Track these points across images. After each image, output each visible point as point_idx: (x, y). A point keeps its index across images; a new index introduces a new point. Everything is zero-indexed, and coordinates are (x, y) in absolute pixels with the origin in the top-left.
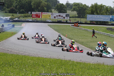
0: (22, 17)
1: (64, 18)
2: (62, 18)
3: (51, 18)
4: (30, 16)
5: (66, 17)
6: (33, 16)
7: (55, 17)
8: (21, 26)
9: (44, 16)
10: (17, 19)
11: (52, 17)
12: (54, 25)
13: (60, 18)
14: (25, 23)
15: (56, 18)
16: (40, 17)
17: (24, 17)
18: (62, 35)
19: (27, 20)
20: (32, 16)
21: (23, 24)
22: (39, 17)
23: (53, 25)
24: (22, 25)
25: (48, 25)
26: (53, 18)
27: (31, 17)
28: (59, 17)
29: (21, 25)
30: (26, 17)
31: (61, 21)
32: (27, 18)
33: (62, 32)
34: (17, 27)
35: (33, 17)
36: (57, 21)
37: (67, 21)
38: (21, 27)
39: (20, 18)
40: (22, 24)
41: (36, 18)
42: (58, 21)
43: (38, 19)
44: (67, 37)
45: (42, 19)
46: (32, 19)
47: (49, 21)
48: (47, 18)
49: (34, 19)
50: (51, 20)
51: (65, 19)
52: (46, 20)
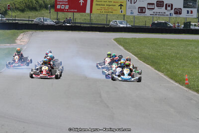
0: (17, 9)
1: (176, 13)
2: (168, 13)
3: (128, 13)
4: (46, 7)
5: (184, 11)
6: (58, 7)
7: (142, 10)
9: (99, 7)
11: (131, 11)
12: (140, 39)
13: (163, 14)
14: (30, 32)
15: (148, 13)
16: (84, 11)
17: (23, 11)
18: (172, 79)
19: (36, 20)
20: (54, 6)
21: (19, 38)
22: (82, 9)
23: (134, 40)
24: (18, 42)
25: (116, 40)
27: (52, 10)
28: (157, 10)
29: (12, 40)
30: (33, 9)
31: (166, 23)
32: (37, 13)
33: (168, 67)
35: (57, 10)
36: (149, 25)
37: (187, 24)
39: (10, 13)
40: (16, 36)
41: (69, 15)
42: (153, 24)
43: (79, 18)
44: (188, 87)
45: (93, 18)
46: (56, 17)
47: (121, 23)
48: (112, 12)
49: (62, 16)
50: (129, 20)
51: (181, 16)
52: (108, 19)
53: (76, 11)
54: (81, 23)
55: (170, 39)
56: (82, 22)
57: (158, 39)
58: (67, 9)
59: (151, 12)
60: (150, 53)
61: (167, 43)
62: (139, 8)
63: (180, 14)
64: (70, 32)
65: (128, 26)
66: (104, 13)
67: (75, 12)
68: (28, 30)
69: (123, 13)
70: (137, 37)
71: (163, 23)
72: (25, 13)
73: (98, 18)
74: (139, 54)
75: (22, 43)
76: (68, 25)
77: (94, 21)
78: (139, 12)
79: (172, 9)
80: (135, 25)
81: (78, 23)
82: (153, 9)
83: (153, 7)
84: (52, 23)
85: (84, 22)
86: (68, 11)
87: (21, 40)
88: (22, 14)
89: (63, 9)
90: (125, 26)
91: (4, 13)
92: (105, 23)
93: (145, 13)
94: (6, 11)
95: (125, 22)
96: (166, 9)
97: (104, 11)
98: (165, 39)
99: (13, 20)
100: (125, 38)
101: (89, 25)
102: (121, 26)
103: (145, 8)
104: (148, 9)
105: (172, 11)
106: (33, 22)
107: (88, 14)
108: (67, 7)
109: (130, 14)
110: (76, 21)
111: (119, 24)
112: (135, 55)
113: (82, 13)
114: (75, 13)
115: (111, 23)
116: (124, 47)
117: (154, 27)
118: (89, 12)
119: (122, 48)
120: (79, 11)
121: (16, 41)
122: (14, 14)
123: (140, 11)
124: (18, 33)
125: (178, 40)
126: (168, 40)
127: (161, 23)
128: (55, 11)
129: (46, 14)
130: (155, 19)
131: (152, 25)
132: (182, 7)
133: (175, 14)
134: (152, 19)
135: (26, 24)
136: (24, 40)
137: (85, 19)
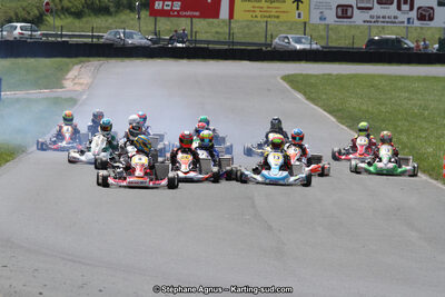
0: (66, 11)
1: (421, 18)
2: (403, 17)
3: (315, 19)
6: (158, 6)
7: (344, 11)
8: (59, 92)
10: (18, 30)
12: (339, 77)
13: (393, 21)
14: (95, 62)
16: (216, 15)
17: (78, 15)
19: (107, 36)
20: (148, 4)
21: (71, 75)
22: (213, 12)
23: (328, 78)
24: (68, 84)
25: (289, 79)
26: (331, 17)
27: (145, 14)
28: (378, 10)
29: (55, 82)
31: (398, 41)
32: (110, 20)
33: (404, 138)
34: (20, 94)
35: (155, 14)
36: (361, 44)
38: (57, 101)
39: (50, 19)
40: (65, 70)
41: (183, 24)
42: (371, 42)
43: (205, 30)
45: (236, 31)
46: (152, 28)
47: (298, 41)
48: (278, 17)
49: (166, 27)
50: (314, 35)
51: (432, 24)
52: (269, 33)
53: (197, 14)
54: (208, 42)
55: (408, 77)
56: (211, 38)
57: (382, 76)
58: (178, 11)
59: (366, 15)
60: (364, 107)
61: (401, 84)
62: (338, 6)
63: (431, 19)
64: (185, 62)
65: (314, 46)
66: (259, 19)
67: (195, 16)
68: (91, 59)
69: (302, 19)
70: (335, 73)
71: (392, 41)
72: (84, 20)
73: (246, 30)
74: (339, 110)
75: (78, 88)
76: (180, 45)
77: (239, 37)
78: (338, 17)
79: (411, 8)
80: (330, 45)
81: (201, 42)
82: (370, 9)
83: (370, 6)
84: (144, 42)
85: (216, 39)
86: (179, 16)
87: (76, 81)
88: (77, 23)
89: (169, 11)
90: (307, 47)
91: (37, 21)
92: (262, 41)
93: (351, 17)
94: (41, 15)
95: (306, 39)
96: (399, 8)
97: (259, 14)
98: (396, 76)
99: (56, 36)
100: (307, 75)
101: (226, 47)
102: (299, 47)
103: (351, 6)
104: (359, 8)
105: (413, 14)
106: (102, 41)
107: (224, 21)
108: (177, 5)
109: (319, 22)
110: (198, 38)
111: (293, 43)
112: (330, 113)
113: (211, 20)
114: (194, 20)
115: (276, 40)
116: (305, 94)
117: (373, 49)
118: (227, 17)
119: (300, 96)
120: (204, 15)
121: (64, 82)
122: (58, 23)
123: (340, 14)
124: (67, 64)
125: (426, 79)
126: (402, 78)
127: (387, 40)
128: (151, 15)
129: (132, 22)
130: (374, 31)
131: (367, 46)
132: (434, 4)
133: (418, 19)
134: (367, 31)
135: (86, 44)
136: (81, 81)
137: (217, 33)
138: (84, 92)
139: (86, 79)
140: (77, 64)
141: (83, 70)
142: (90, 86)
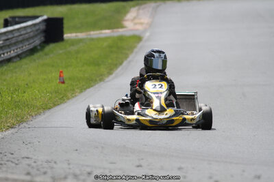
138: (145, 30)
139: (145, 19)
140: (134, 6)
141: (141, 11)
142: (150, 25)
